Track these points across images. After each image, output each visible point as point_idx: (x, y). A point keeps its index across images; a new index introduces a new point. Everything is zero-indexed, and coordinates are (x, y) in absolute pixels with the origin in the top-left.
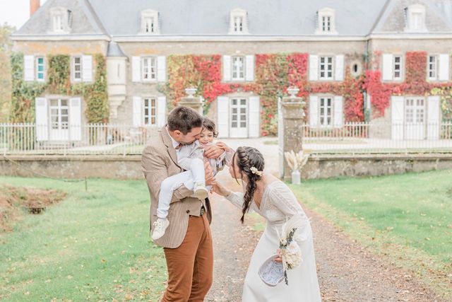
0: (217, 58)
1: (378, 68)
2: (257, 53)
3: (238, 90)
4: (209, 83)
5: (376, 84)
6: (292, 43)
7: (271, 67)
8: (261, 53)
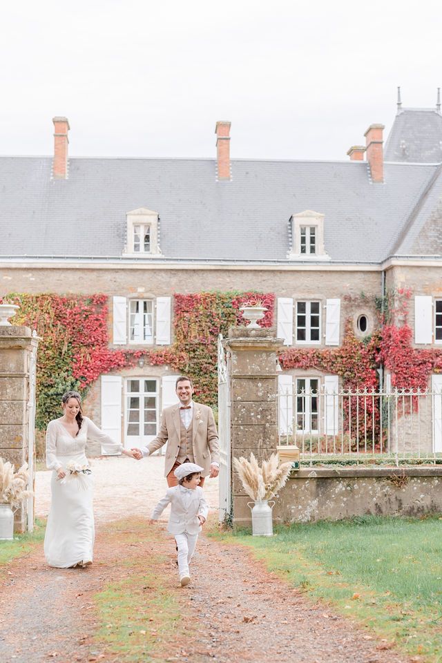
0: (101, 302)
1: (405, 322)
2: (178, 293)
3: (141, 363)
4: (83, 349)
5: (403, 352)
6: (245, 275)
7: (204, 319)
8: (185, 292)
